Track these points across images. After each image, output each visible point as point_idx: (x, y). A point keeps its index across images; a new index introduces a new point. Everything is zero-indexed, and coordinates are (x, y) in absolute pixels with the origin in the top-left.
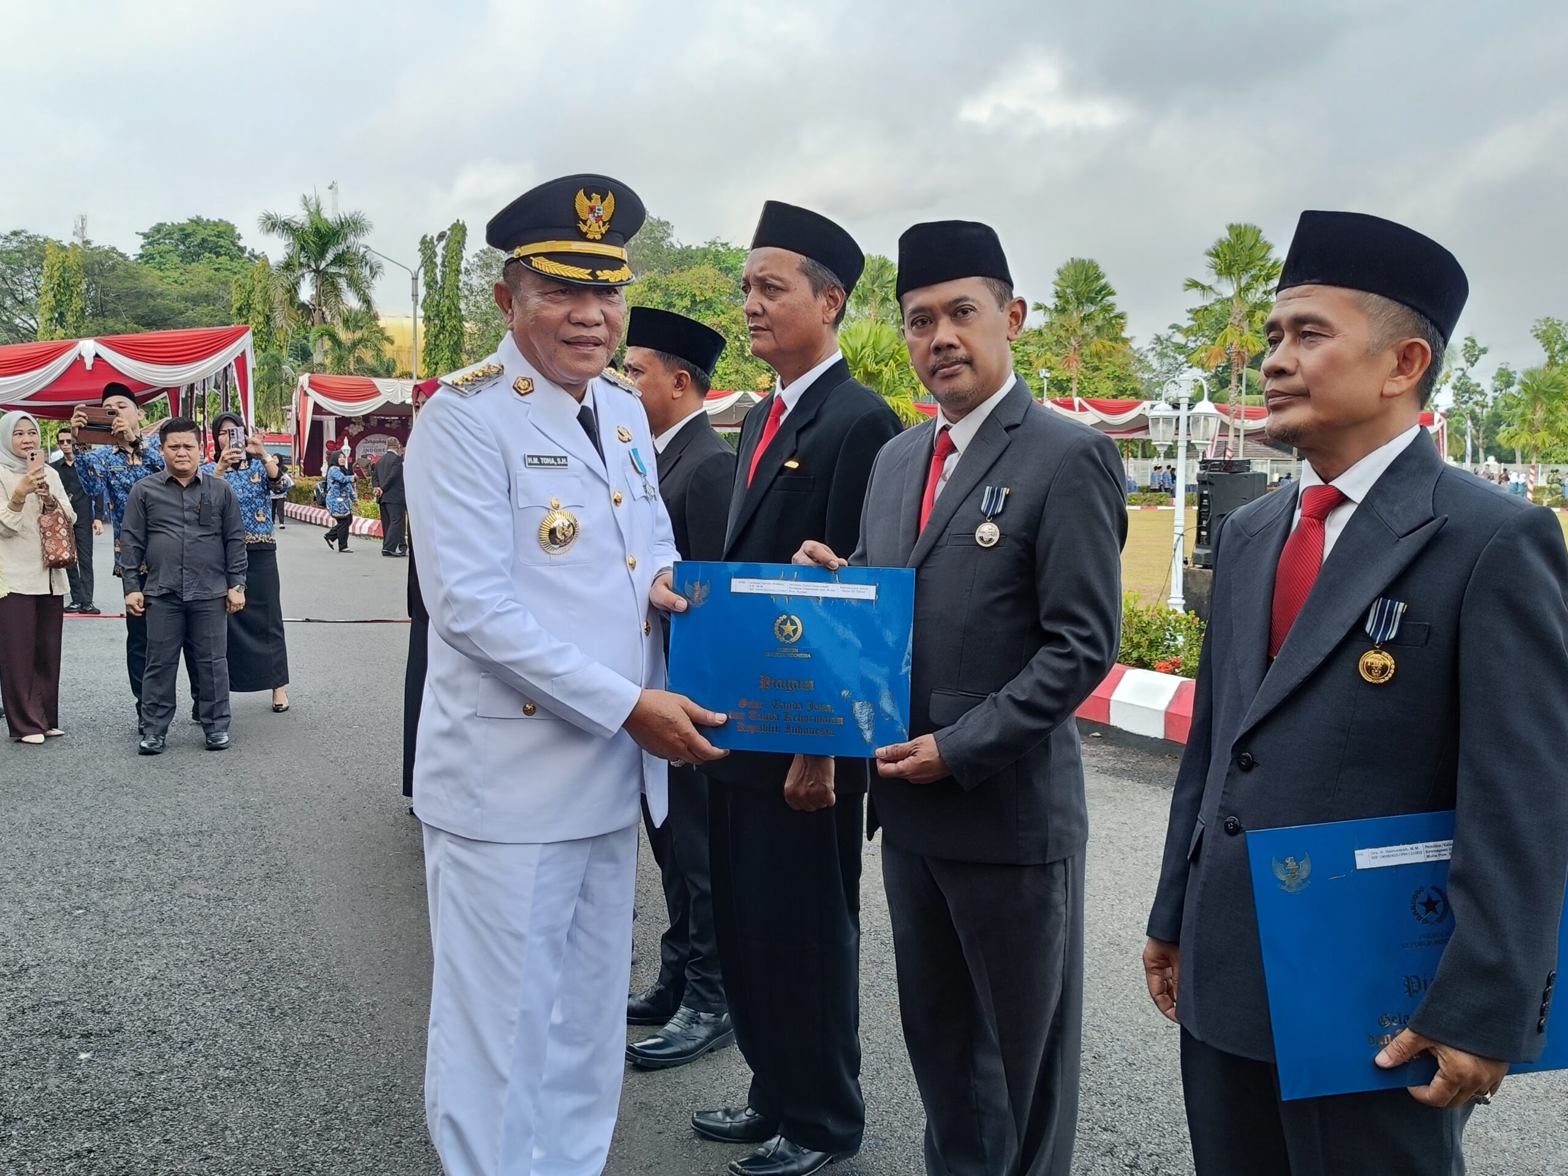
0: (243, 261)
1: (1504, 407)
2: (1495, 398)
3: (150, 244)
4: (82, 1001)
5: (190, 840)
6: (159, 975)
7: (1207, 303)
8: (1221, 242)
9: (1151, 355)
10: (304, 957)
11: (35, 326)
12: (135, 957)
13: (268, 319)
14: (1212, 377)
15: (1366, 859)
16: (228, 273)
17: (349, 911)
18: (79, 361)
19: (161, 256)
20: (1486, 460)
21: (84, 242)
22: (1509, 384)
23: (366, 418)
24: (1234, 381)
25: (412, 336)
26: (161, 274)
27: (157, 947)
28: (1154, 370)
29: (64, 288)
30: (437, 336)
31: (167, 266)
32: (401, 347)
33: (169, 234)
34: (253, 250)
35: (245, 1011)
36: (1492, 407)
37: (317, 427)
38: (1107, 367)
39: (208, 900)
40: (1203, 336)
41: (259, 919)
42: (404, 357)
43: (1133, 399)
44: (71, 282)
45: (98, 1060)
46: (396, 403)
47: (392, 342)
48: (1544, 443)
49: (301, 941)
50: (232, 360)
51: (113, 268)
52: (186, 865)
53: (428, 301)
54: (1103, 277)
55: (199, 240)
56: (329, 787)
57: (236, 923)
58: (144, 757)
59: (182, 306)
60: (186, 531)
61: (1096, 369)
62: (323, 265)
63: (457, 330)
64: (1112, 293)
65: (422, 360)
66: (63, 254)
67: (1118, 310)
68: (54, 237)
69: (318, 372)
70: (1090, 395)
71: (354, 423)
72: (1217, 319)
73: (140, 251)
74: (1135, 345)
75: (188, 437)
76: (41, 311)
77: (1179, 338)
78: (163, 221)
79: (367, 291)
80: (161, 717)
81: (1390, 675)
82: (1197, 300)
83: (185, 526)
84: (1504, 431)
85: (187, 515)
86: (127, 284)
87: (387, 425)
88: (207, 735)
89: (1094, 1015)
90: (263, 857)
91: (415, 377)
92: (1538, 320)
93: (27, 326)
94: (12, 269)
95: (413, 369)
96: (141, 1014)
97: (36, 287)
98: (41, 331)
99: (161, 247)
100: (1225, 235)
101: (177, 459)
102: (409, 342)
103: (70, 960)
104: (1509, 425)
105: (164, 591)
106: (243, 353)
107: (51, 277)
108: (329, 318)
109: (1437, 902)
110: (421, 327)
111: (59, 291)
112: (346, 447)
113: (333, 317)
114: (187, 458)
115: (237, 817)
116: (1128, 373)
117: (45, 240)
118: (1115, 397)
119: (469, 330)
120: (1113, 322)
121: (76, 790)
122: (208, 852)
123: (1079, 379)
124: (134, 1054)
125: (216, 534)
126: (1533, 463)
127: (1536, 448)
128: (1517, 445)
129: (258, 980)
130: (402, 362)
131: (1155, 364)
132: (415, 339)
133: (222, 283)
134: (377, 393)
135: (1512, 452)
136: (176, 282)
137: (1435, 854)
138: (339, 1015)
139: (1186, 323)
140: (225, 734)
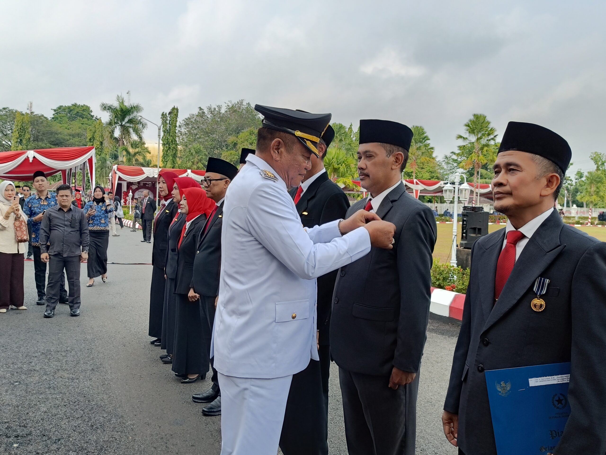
0: (93, 120)
1: (579, 186)
2: (576, 182)
3: (56, 113)
4: (16, 422)
5: (62, 354)
6: (47, 411)
7: (464, 144)
8: (470, 121)
9: (443, 163)
10: (106, 404)
11: (11, 144)
12: (38, 403)
13: (101, 143)
14: (467, 172)
15: (533, 382)
16: (87, 125)
17: (125, 384)
18: (27, 159)
19: (61, 118)
20: (573, 206)
21: (31, 112)
22: (581, 177)
23: (139, 183)
24: (476, 174)
25: (158, 151)
26: (61, 125)
27: (47, 399)
28: (445, 169)
29: (22, 130)
30: (167, 151)
31: (63, 122)
32: (153, 155)
33: (64, 110)
34: (97, 116)
35: (81, 427)
36: (575, 186)
37: (120, 185)
38: (426, 168)
39: (69, 379)
40: (464, 156)
41: (89, 387)
42: (154, 159)
43: (436, 180)
44: (25, 128)
45: (21, 447)
46: (151, 177)
47: (150, 153)
48: (595, 200)
49: (105, 397)
50: (87, 160)
51: (42, 122)
52: (60, 364)
53: (164, 137)
54: (425, 133)
55: (76, 112)
56: (119, 332)
57: (79, 389)
58: (46, 319)
59: (68, 138)
60: (66, 229)
61: (422, 168)
62: (124, 123)
63: (175, 149)
64: (429, 139)
65: (161, 160)
66: (22, 117)
67: (431, 146)
68: (19, 110)
69: (120, 164)
70: (420, 178)
71: (134, 184)
72: (469, 150)
73: (53, 116)
74: (437, 160)
75: (67, 192)
76: (13, 138)
77: (455, 157)
78: (62, 105)
79: (141, 133)
80: (53, 303)
81: (544, 308)
82: (461, 142)
83: (65, 227)
84: (579, 195)
85: (66, 223)
86: (47, 129)
87: (147, 185)
88: (71, 310)
89: (421, 432)
90: (91, 361)
91: (158, 167)
92: (592, 153)
93: (7, 144)
94: (2, 122)
95: (157, 164)
96: (39, 427)
97: (11, 129)
98: (13, 146)
99: (61, 115)
100: (472, 118)
101: (63, 201)
102: (156, 153)
103: (12, 404)
104: (581, 193)
105: (56, 253)
106: (92, 157)
107: (17, 126)
108: (125, 143)
109: (563, 400)
110: (161, 148)
111: (20, 131)
112: (131, 194)
113: (127, 143)
114: (67, 201)
115: (81, 345)
116: (435, 170)
117: (16, 111)
118: (430, 179)
119: (180, 149)
120: (429, 150)
121: (18, 332)
122: (69, 359)
123: (416, 172)
124: (36, 444)
125: (77, 231)
126: (591, 208)
127: (592, 202)
128: (584, 201)
129: (87, 413)
130: (153, 161)
131: (445, 167)
132: (159, 152)
133: (84, 129)
134: (143, 173)
135: (582, 203)
136: (66, 128)
137: (561, 380)
138: (119, 429)
139: (457, 151)
140: (78, 310)
